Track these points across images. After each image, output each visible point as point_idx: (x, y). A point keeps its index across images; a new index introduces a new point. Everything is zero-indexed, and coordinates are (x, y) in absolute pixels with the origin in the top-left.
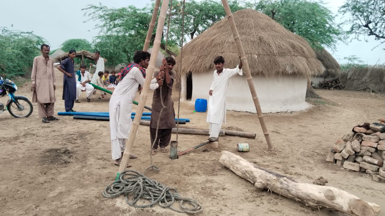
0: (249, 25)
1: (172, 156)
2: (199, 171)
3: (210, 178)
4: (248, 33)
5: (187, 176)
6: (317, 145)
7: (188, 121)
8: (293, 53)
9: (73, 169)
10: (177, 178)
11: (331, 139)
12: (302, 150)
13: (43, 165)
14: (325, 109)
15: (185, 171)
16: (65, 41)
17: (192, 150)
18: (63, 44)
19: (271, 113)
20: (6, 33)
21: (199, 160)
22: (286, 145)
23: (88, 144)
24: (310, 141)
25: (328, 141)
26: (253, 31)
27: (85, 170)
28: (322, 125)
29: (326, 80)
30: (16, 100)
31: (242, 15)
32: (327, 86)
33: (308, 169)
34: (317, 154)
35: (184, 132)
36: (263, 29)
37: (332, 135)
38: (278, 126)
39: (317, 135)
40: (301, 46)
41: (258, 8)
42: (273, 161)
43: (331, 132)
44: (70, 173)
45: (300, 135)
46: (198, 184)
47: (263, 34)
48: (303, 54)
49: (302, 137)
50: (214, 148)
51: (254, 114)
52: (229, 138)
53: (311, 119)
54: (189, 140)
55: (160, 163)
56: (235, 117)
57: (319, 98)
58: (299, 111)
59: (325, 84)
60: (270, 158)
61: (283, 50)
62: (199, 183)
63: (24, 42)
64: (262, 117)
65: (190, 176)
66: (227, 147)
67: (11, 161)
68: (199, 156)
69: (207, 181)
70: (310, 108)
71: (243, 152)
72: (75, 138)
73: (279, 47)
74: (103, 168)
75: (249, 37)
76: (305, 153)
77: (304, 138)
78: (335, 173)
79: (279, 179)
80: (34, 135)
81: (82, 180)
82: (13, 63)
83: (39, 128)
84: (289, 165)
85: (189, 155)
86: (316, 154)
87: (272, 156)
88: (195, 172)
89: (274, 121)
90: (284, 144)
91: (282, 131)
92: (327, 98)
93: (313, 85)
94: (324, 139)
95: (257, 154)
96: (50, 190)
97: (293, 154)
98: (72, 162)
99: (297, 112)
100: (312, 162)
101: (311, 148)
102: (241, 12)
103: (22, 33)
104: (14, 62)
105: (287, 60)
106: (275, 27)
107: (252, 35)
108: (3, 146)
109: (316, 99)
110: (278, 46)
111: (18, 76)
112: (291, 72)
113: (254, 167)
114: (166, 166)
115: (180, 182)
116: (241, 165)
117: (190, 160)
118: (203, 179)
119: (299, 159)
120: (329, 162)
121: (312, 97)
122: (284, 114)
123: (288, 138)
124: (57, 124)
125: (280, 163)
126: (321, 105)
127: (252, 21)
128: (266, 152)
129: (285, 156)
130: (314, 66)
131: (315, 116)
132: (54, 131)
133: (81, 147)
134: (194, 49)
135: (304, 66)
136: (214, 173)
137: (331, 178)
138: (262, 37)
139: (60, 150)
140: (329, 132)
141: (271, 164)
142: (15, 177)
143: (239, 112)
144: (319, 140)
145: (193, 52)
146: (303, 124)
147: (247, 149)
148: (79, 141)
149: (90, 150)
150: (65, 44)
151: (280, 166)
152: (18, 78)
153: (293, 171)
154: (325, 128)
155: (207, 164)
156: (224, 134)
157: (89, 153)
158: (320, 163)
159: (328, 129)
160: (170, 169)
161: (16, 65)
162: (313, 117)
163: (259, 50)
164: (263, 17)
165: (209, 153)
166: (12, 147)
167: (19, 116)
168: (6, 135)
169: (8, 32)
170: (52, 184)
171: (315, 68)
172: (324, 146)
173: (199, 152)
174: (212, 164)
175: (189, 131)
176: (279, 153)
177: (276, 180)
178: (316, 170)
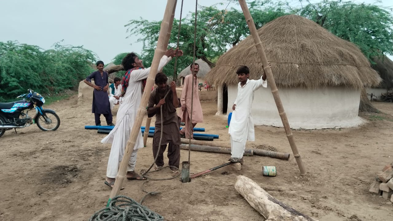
0: (291, 32)
1: (184, 179)
2: (208, 200)
3: (218, 209)
4: (289, 41)
5: (192, 204)
6: (364, 170)
7: (217, 137)
8: (341, 61)
9: (72, 190)
10: (179, 207)
11: (382, 163)
12: (342, 176)
13: (43, 184)
14: (381, 126)
15: (192, 198)
16: (117, 55)
17: (209, 172)
18: (115, 58)
19: (315, 129)
20: (59, 48)
21: (213, 185)
22: (325, 169)
23: (100, 161)
24: (356, 164)
25: (378, 165)
26: (295, 38)
27: (84, 192)
28: (376, 145)
29: (389, 91)
30: (43, 113)
31: (283, 22)
32: (391, 99)
33: (344, 201)
34: (361, 182)
35: (207, 151)
36: (307, 36)
37: (385, 158)
38: (320, 145)
39: (366, 157)
40: (351, 53)
41: (303, 13)
42: (303, 189)
43: (384, 154)
44: (66, 194)
45: (345, 157)
46: (201, 215)
47: (306, 42)
48: (353, 63)
49: (347, 159)
50: (236, 170)
51: (296, 131)
52: (257, 158)
53: (362, 137)
54: (210, 159)
55: (167, 187)
56: (272, 133)
57: (377, 112)
58: (350, 128)
59: (388, 96)
60: (300, 185)
61: (329, 59)
62: (203, 214)
63: (74, 57)
64: (291, 136)
65: (195, 205)
66: (252, 170)
67: (14, 178)
68: (215, 179)
69: (213, 213)
70: (363, 124)
71: (268, 176)
72: (90, 154)
73: (324, 55)
74: (103, 190)
75: (290, 45)
76: (345, 180)
77: (348, 160)
78: (378, 209)
79: (294, 218)
80: (51, 150)
81: (74, 204)
82: (62, 76)
83: (61, 142)
84: (321, 195)
85: (204, 178)
86: (359, 182)
87: (304, 183)
88: (202, 200)
89: (317, 139)
90: (322, 168)
91: (324, 151)
92: (388, 112)
93: (374, 97)
94: (374, 163)
95: (286, 179)
96: (36, 214)
97: (329, 180)
98: (74, 182)
99: (348, 129)
100: (351, 192)
101: (355, 173)
102: (283, 19)
103: (73, 47)
104: (64, 75)
105: (334, 70)
106: (321, 34)
107: (293, 42)
108: (16, 162)
109: (373, 114)
110: (323, 53)
111: (67, 89)
112: (339, 83)
113: (268, 199)
114: (173, 191)
115: (180, 212)
116: (254, 195)
117: (203, 184)
118: (210, 210)
119: (336, 187)
120: (373, 193)
121: (368, 111)
122: (331, 130)
123: (329, 160)
124: (79, 139)
125: (310, 192)
126: (378, 121)
127: (295, 28)
128: (296, 177)
129: (319, 183)
130: (367, 77)
131: (368, 134)
132: (73, 146)
133: (92, 165)
134: (230, 60)
135: (354, 76)
136: (224, 203)
137: (371, 216)
138: (305, 44)
139: (68, 167)
140: (382, 154)
141: (299, 193)
142: (8, 197)
143: (279, 127)
144: (367, 164)
145: (229, 62)
146: (351, 144)
147: (274, 174)
148: (92, 158)
149: (99, 169)
150: (117, 58)
151: (309, 196)
152: (67, 91)
153: (323, 203)
154: (378, 148)
155: (221, 190)
156: (253, 154)
157: (96, 172)
158: (362, 194)
159: (382, 149)
160: (176, 195)
161: (65, 78)
162: (365, 135)
163: (301, 59)
164: (308, 23)
165: (228, 176)
166: (24, 162)
167: (47, 129)
168: (25, 149)
169: (60, 47)
170: (41, 207)
171: (368, 78)
172: (372, 172)
173: (218, 174)
174: (226, 190)
175: (213, 149)
176: (313, 179)
177: (290, 218)
178: (354, 203)
